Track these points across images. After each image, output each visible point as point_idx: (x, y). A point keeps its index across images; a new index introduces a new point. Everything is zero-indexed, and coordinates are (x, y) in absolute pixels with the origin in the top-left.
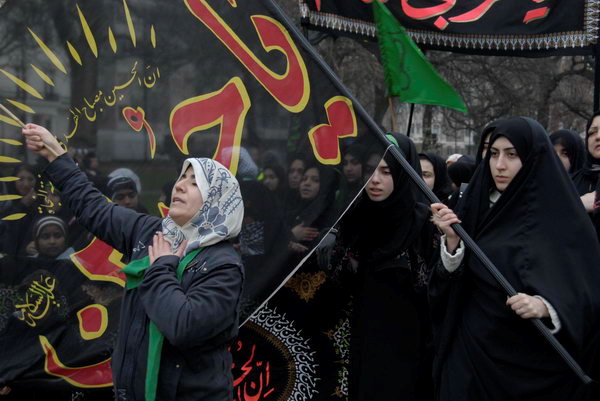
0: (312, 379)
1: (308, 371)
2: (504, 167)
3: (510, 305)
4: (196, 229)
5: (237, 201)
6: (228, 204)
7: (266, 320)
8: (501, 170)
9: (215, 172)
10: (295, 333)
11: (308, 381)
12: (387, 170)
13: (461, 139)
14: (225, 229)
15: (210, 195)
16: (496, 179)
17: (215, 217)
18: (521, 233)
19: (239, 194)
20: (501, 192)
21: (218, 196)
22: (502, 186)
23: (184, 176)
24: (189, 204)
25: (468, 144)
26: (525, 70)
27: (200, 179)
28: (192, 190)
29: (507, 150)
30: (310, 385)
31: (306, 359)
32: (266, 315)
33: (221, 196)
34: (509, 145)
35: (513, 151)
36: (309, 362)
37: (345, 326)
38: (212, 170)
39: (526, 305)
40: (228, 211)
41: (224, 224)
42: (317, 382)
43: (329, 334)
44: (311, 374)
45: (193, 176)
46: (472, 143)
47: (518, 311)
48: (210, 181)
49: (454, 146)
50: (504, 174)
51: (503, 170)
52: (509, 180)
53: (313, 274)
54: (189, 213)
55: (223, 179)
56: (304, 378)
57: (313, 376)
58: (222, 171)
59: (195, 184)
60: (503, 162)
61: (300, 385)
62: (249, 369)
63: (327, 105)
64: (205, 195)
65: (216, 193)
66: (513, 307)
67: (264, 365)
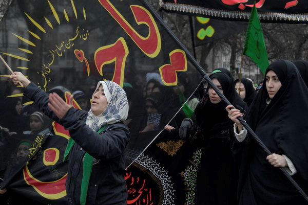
0: (172, 198)
1: (170, 194)
2: (271, 86)
3: (268, 160)
4: (104, 117)
5: (125, 103)
6: (120, 104)
7: (151, 166)
8: (271, 88)
9: (114, 88)
10: (165, 173)
11: (170, 199)
12: (221, 88)
13: (253, 71)
14: (119, 117)
15: (112, 100)
16: (269, 93)
17: (114, 111)
18: (280, 121)
19: (126, 99)
20: (271, 99)
21: (115, 100)
22: (271, 96)
23: (98, 90)
24: (100, 105)
25: (256, 73)
26: (287, 32)
27: (106, 92)
28: (102, 97)
29: (273, 77)
30: (171, 201)
31: (169, 188)
32: (151, 163)
33: (117, 100)
34: (274, 74)
35: (277, 78)
36: (171, 189)
37: (190, 170)
38: (112, 87)
39: (275, 160)
40: (121, 107)
41: (119, 114)
42: (175, 200)
43: (182, 174)
44: (172, 195)
45: (103, 90)
46: (259, 73)
47: (273, 163)
48: (111, 92)
49: (248, 75)
50: (273, 90)
51: (272, 87)
52: (275, 93)
53: (175, 142)
54: (101, 109)
55: (118, 91)
56: (168, 197)
57: (173, 197)
58: (117, 87)
59: (104, 94)
60: (272, 84)
61: (166, 201)
62: (141, 192)
63: (170, 54)
64: (109, 100)
65: (114, 98)
66: (269, 161)
67: (148, 191)
